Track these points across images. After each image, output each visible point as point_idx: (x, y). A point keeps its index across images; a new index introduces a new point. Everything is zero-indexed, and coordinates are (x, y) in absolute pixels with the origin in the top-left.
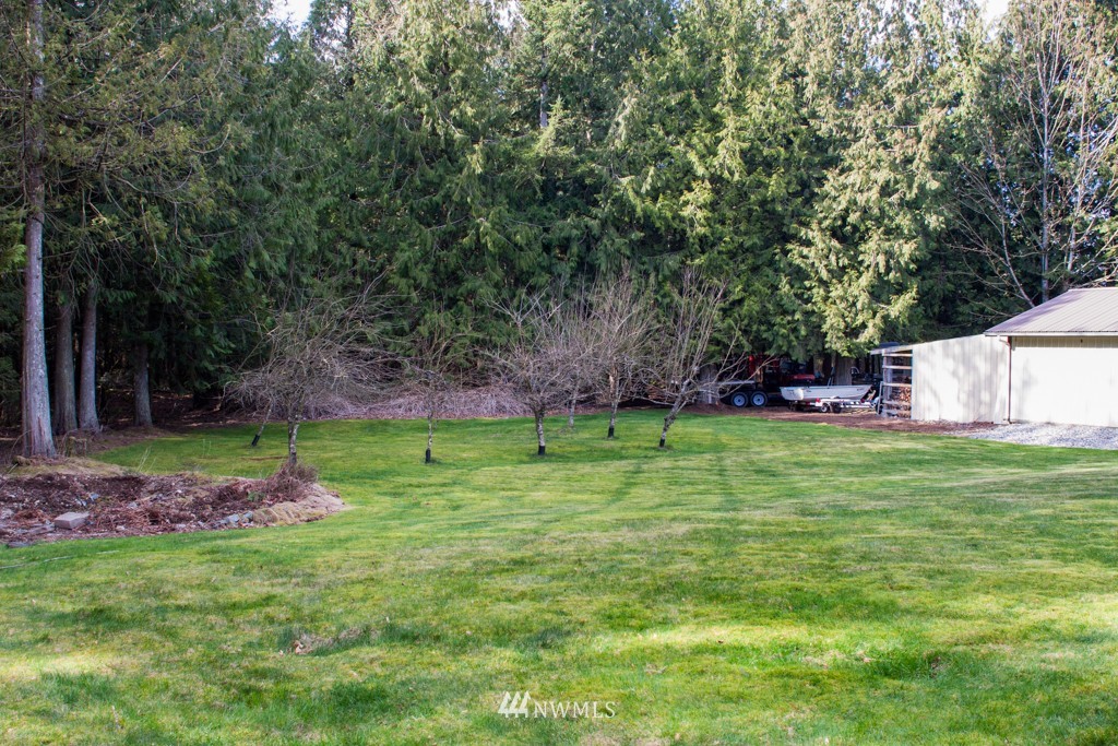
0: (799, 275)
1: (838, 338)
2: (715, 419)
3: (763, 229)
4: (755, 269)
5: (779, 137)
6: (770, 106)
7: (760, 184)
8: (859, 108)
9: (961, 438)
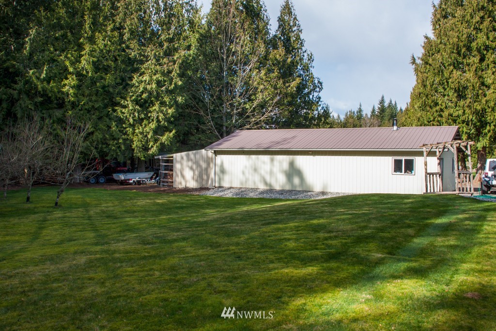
0: (120, 121)
1: (140, 151)
2: (82, 190)
3: (103, 99)
4: (100, 118)
5: (111, 56)
6: (107, 42)
7: (102, 78)
8: (148, 47)
9: (196, 195)
